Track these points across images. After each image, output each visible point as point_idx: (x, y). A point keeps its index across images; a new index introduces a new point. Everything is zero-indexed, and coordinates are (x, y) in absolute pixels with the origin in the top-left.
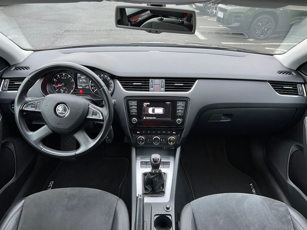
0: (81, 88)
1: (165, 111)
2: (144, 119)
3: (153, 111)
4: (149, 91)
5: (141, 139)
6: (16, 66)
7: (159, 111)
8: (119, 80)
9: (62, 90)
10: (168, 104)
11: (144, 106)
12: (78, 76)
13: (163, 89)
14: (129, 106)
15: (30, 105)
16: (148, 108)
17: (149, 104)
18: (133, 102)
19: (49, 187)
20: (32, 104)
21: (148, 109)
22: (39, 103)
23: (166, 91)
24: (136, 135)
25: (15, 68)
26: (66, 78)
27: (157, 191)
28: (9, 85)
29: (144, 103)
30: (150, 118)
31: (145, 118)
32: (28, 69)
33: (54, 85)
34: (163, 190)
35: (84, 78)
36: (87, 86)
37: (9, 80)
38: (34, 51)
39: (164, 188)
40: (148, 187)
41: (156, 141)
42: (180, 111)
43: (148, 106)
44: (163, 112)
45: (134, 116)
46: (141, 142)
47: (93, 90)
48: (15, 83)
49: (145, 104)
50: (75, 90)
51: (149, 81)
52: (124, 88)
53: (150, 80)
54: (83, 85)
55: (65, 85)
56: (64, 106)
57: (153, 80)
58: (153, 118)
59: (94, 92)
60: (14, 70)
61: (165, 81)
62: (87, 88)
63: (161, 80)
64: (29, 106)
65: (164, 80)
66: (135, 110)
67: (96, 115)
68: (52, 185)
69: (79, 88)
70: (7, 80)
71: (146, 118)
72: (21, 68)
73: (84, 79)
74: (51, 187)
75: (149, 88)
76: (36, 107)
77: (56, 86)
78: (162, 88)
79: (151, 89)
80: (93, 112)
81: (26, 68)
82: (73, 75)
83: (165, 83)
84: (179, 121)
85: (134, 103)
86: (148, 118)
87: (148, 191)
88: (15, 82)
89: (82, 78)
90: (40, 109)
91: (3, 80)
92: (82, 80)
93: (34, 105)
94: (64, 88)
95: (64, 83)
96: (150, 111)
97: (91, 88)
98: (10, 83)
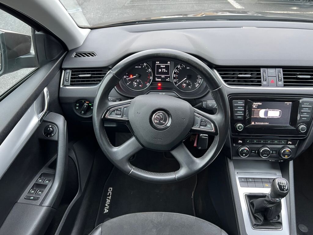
0: (160, 80)
1: (282, 114)
2: (253, 125)
3: (266, 113)
4: (260, 85)
5: (245, 151)
6: (76, 51)
7: (274, 114)
8: (218, 71)
9: (136, 83)
10: (288, 104)
11: (254, 107)
12: (156, 64)
13: (281, 83)
14: (234, 107)
15: (114, 111)
16: (258, 109)
17: (261, 104)
18: (240, 101)
19: (108, 194)
20: (117, 110)
21: (259, 111)
22: (125, 109)
23: (285, 86)
24: (237, 146)
25: (76, 54)
26: (140, 67)
27: (271, 221)
28: (72, 78)
29: (254, 103)
30: (261, 123)
31: (253, 123)
32: (93, 56)
33: (125, 77)
34: (279, 221)
35: (164, 66)
36: (169, 77)
37: (71, 71)
38: (92, 29)
39: (281, 218)
40: (258, 215)
41: (265, 154)
42: (305, 115)
43: (259, 107)
44: (280, 116)
45: (239, 121)
46: (244, 155)
47: (176, 83)
48: (80, 76)
49: (255, 105)
50: (153, 83)
51: (260, 71)
52: (225, 81)
53: (262, 70)
54: (163, 76)
55: (139, 77)
56: (163, 113)
57: (266, 69)
58: (265, 123)
59: (177, 85)
60: (75, 57)
61: (283, 71)
62: (167, 80)
63: (277, 69)
64: (113, 113)
65: (281, 70)
66: (242, 112)
67: (205, 126)
68: (111, 193)
69: (157, 80)
70: (68, 71)
71: (255, 123)
72: (83, 53)
73: (163, 68)
74: (111, 195)
75: (260, 82)
76: (123, 114)
77: (127, 78)
78: (279, 81)
79: (264, 83)
80: (201, 122)
81: (89, 54)
82: (151, 63)
83: (284, 75)
84: (302, 129)
85: (241, 103)
86: (258, 123)
87: (259, 221)
88: (80, 74)
89: (161, 66)
90: (128, 117)
91: (63, 71)
92: (162, 70)
93: (120, 112)
94: (138, 81)
95: (139, 74)
96: (262, 113)
97: (174, 79)
98: (72, 75)
